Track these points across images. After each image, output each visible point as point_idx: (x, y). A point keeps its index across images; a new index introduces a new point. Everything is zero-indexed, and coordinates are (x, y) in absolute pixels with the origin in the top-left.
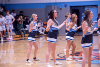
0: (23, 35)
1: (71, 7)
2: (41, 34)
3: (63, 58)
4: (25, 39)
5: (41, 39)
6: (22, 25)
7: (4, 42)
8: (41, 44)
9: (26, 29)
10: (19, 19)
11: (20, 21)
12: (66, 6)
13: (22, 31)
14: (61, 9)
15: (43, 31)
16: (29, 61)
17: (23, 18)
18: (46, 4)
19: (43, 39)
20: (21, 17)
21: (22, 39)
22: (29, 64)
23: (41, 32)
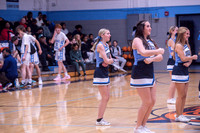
0: (82, 73)
1: (177, 16)
2: (118, 71)
3: (162, 119)
4: (85, 80)
5: (117, 79)
6: (79, 53)
7: (44, 86)
8: (116, 90)
9: (87, 61)
10: (74, 41)
11: (75, 45)
12: (167, 14)
13: (80, 64)
14: (157, 20)
15: (120, 64)
16: (102, 122)
17: (82, 39)
18: (128, 10)
19: (121, 81)
20: (78, 36)
21: (79, 81)
22: (103, 128)
23: (117, 66)
